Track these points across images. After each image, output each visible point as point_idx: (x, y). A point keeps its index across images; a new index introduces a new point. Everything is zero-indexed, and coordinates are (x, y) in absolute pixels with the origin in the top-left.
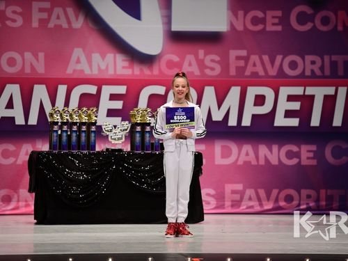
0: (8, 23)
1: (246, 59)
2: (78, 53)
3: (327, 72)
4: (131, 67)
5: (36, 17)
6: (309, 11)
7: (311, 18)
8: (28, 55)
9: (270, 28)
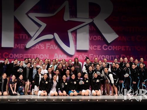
0: (41, 48)
1: (93, 56)
2: (56, 54)
3: (111, 59)
4: (68, 57)
5: (47, 47)
6: (107, 46)
7: (107, 47)
8: (45, 55)
9: (98, 49)
